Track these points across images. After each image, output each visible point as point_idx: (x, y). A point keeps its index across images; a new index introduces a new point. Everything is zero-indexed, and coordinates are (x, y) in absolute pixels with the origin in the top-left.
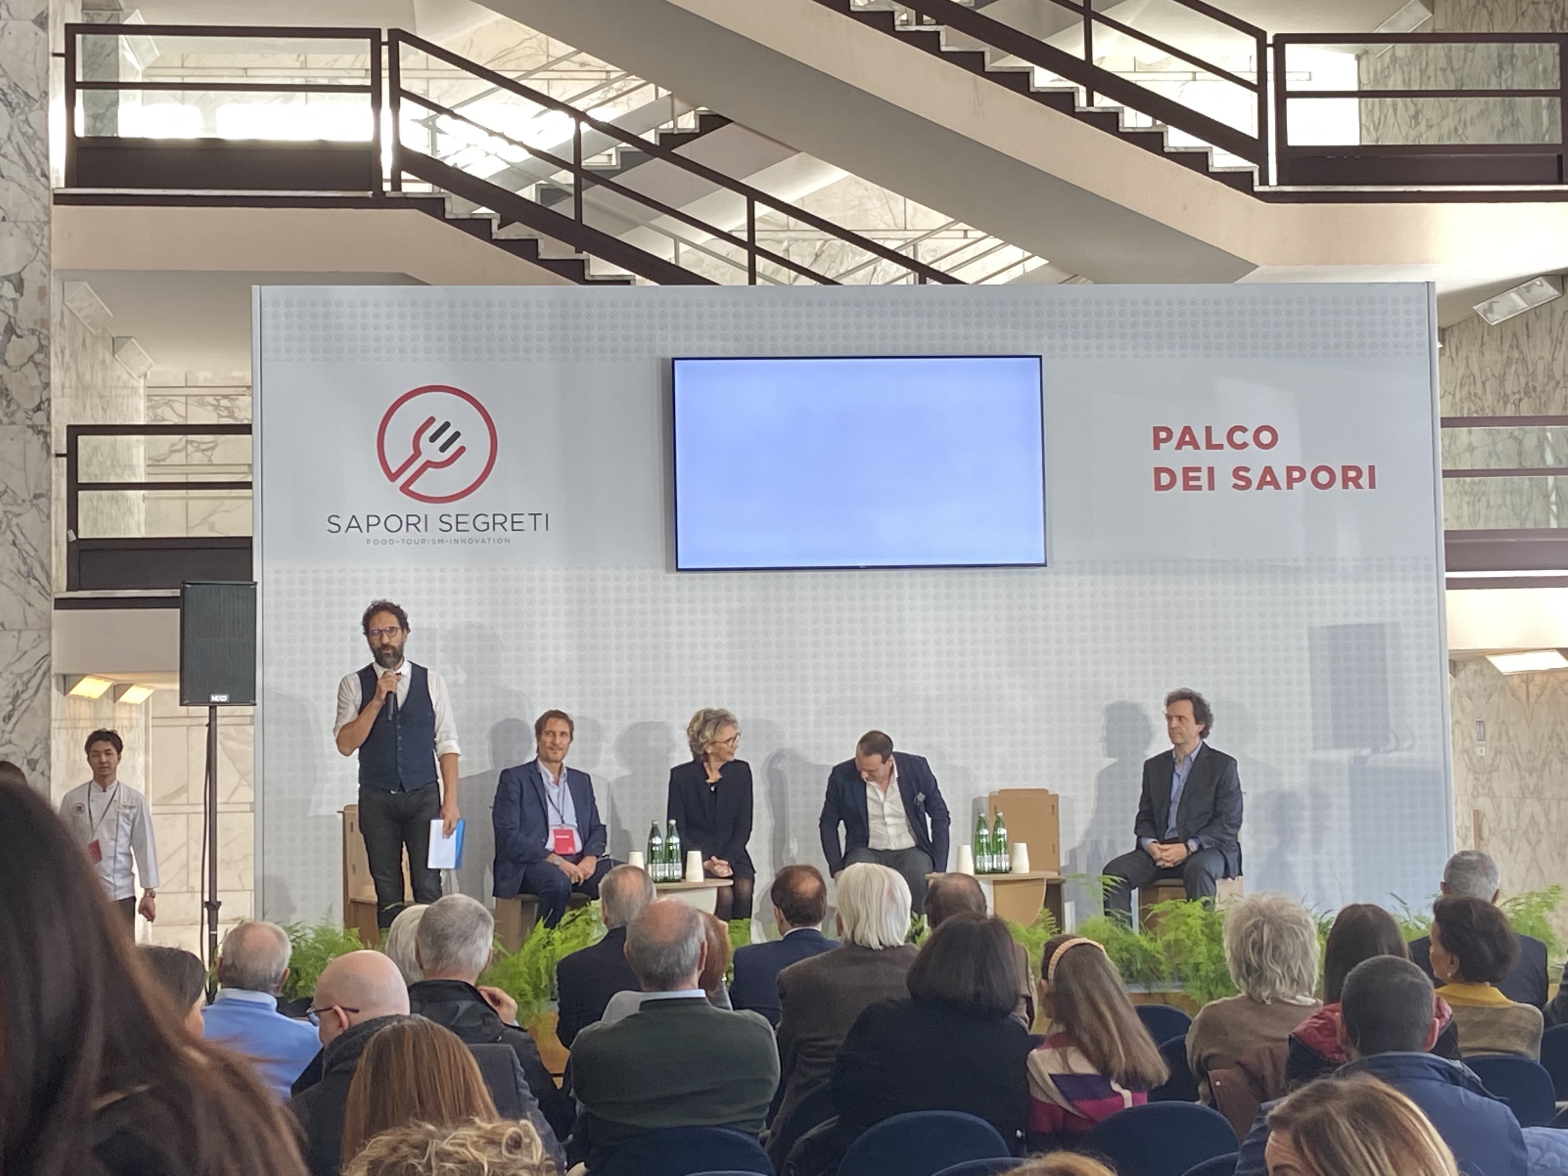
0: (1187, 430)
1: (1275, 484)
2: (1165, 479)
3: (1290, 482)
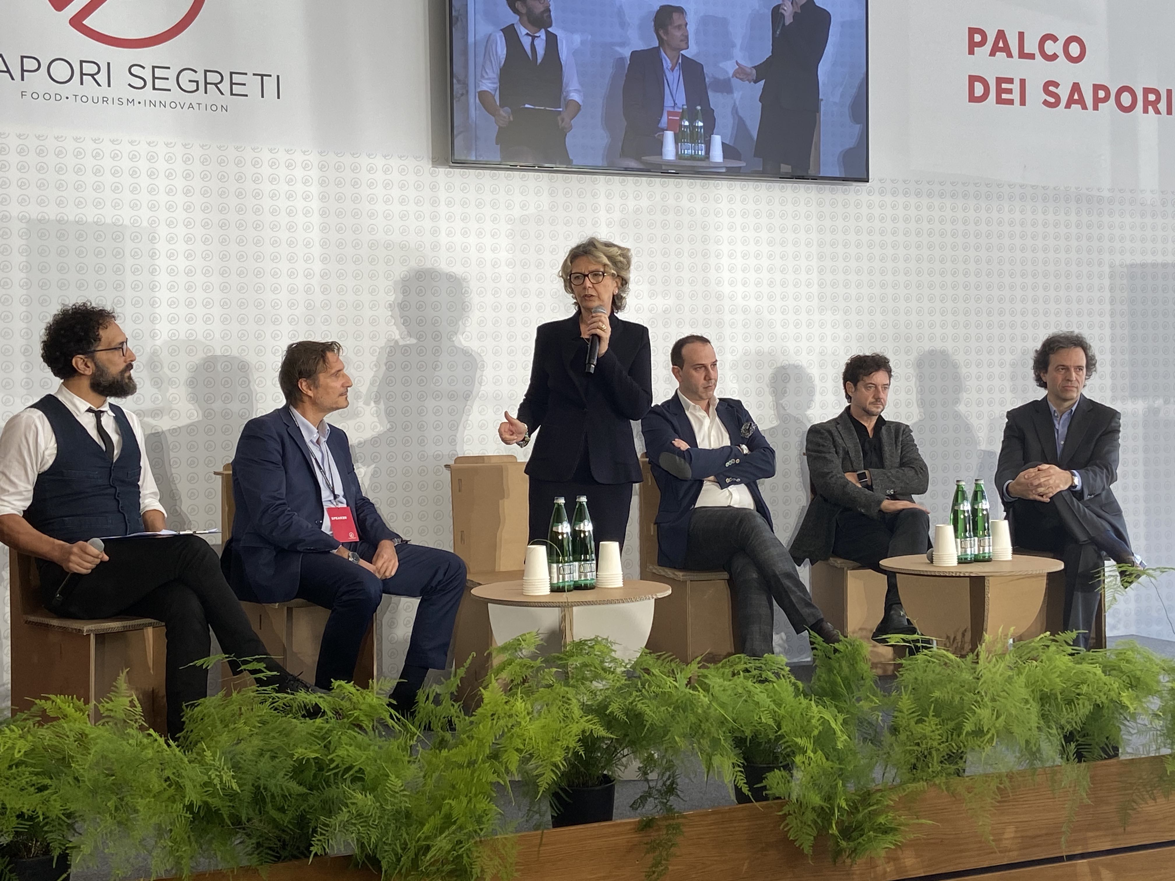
0: (1001, 35)
1: (1082, 102)
2: (979, 89)
3: (1097, 102)
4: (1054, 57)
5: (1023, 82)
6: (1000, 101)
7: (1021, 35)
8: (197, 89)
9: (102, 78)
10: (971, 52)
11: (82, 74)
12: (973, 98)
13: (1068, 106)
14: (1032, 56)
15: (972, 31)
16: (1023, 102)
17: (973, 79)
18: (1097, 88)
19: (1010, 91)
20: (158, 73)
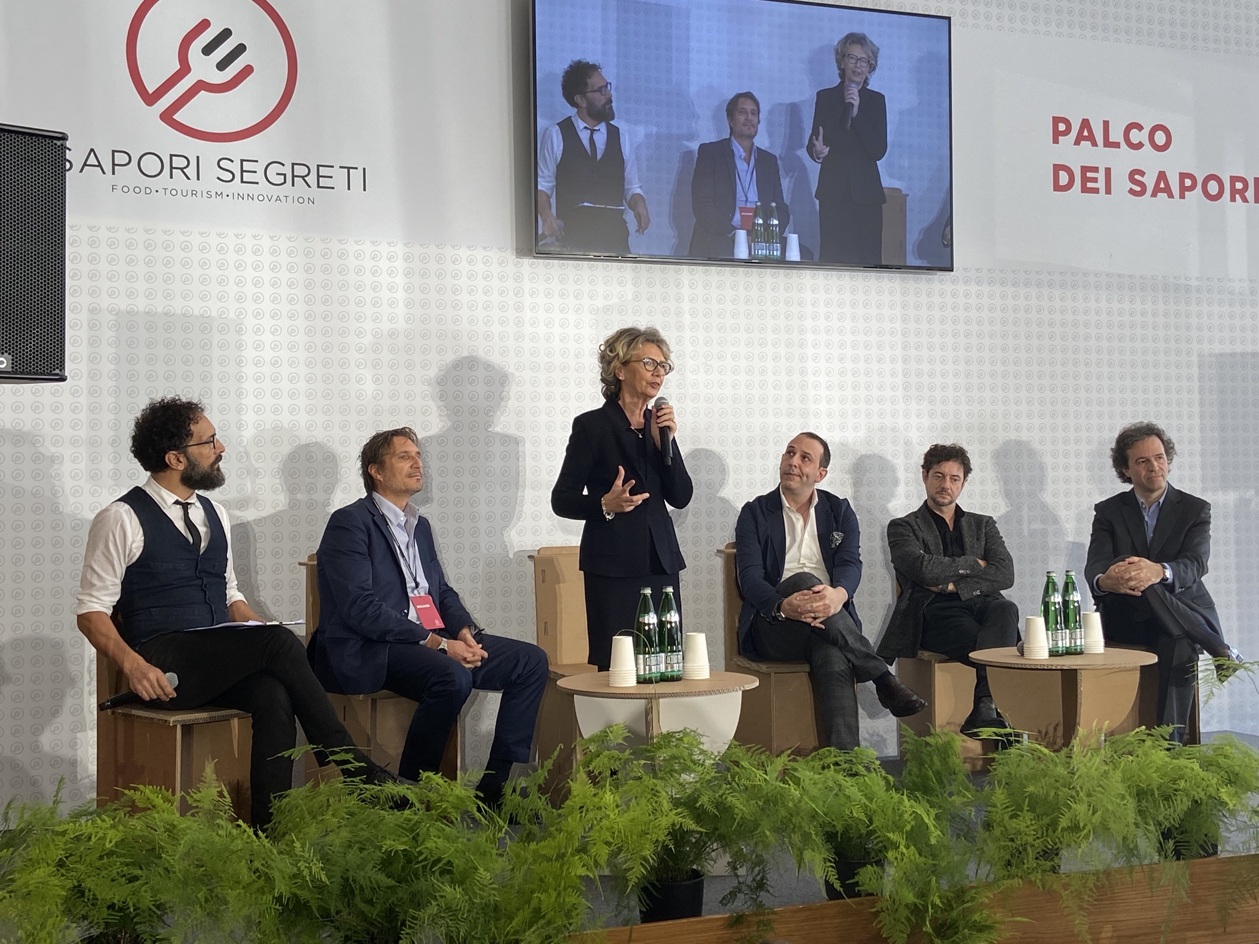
0: (1085, 124)
1: (1168, 191)
2: (1064, 178)
3: (1183, 190)
4: (1140, 146)
5: (1108, 171)
6: (1085, 189)
7: (1106, 124)
8: (285, 182)
9: (191, 171)
10: (1056, 141)
11: (172, 168)
12: (1057, 187)
13: (1154, 195)
14: (1117, 145)
15: (1056, 120)
16: (1108, 191)
17: (1057, 168)
18: (1183, 176)
19: (1095, 180)
20: (247, 166)
